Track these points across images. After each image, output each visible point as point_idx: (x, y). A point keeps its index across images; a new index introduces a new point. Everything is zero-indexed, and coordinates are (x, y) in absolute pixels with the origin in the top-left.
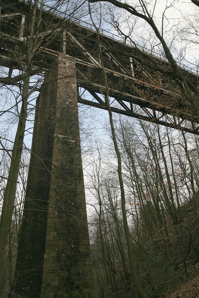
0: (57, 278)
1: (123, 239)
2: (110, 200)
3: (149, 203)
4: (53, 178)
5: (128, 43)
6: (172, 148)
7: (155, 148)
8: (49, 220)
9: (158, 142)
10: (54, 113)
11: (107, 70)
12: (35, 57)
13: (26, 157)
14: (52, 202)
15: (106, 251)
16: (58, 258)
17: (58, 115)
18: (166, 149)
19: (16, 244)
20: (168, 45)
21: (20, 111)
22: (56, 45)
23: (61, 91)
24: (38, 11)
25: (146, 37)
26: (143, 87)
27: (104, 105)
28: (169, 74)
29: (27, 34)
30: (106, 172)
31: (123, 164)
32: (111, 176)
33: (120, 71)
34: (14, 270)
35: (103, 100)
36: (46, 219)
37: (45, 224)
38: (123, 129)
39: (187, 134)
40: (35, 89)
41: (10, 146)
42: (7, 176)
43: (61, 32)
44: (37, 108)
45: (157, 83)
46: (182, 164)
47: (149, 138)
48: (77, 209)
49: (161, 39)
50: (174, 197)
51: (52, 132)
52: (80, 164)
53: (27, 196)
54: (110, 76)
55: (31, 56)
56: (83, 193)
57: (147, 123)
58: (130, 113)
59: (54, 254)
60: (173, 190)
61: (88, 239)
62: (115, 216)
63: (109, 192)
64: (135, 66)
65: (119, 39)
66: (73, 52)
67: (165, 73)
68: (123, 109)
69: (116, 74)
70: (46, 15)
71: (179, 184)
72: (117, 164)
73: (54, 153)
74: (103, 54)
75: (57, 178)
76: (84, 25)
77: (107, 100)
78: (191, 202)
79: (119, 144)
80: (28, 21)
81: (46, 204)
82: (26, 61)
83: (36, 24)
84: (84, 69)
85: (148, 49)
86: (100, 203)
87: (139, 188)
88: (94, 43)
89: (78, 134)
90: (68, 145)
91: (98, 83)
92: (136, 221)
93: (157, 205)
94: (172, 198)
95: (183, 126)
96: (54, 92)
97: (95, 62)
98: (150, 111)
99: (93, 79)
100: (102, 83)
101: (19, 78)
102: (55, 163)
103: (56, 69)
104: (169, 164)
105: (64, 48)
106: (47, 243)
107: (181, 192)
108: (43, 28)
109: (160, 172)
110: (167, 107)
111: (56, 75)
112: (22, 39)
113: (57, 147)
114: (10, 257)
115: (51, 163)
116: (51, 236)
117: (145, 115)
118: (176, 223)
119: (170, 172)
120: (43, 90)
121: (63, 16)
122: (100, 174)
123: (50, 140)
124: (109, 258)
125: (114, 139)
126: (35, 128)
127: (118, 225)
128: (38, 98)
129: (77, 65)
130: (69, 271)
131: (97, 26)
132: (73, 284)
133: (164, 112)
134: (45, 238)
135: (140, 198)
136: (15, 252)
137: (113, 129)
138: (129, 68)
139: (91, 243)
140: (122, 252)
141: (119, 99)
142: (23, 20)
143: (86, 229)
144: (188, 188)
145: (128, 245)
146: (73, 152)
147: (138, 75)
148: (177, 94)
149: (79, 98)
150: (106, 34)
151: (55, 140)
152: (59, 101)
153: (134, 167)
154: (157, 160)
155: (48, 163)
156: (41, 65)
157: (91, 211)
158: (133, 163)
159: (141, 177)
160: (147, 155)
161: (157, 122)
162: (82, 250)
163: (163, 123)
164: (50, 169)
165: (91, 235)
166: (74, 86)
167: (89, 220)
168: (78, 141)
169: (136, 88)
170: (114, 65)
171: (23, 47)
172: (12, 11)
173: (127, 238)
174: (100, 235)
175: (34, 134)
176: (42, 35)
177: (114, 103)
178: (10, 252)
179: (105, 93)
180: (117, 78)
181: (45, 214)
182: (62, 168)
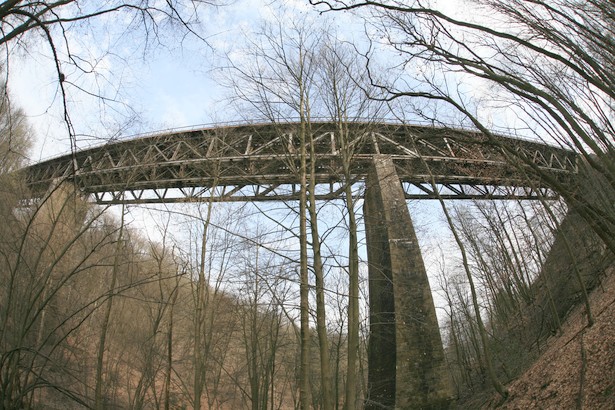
0: (411, 386)
1: (478, 337)
2: (460, 297)
3: (501, 290)
4: (395, 287)
5: (436, 124)
6: (513, 222)
7: (496, 228)
8: (398, 332)
9: (497, 220)
10: (384, 217)
11: (425, 158)
12: (351, 166)
13: (364, 270)
14: (398, 313)
15: (460, 352)
16: (411, 367)
17: (388, 218)
18: (507, 225)
19: (366, 359)
20: (474, 116)
21: (348, 223)
22: (368, 148)
23: (385, 192)
24: (343, 125)
25: (451, 114)
26: (466, 165)
27: (433, 195)
28: (486, 143)
29: (338, 147)
30: (452, 268)
31: (467, 254)
32: (458, 271)
33: (439, 155)
34: (367, 382)
35: (431, 189)
36: (394, 331)
37: (393, 336)
38: (460, 216)
39: (523, 202)
40: (359, 197)
41: (346, 262)
42: (347, 293)
43: (370, 135)
44: (365, 216)
45: (479, 157)
46: (526, 237)
47: (488, 218)
48: (426, 315)
49: (465, 112)
50: (525, 276)
51: (386, 237)
52: (423, 266)
53: (371, 311)
54: (431, 162)
55: (347, 167)
56: (430, 297)
57: (482, 202)
58: (461, 196)
59: (406, 364)
60: (523, 269)
61: (442, 344)
62: (467, 315)
63: (458, 289)
64: (451, 145)
65: (426, 124)
66: (387, 149)
67: (482, 144)
68: (453, 193)
69: (436, 159)
70: (351, 126)
71: (527, 261)
72: (461, 257)
73: (392, 260)
74: (417, 143)
75: (400, 286)
76: (389, 122)
77: (435, 189)
78: (540, 277)
79: (459, 233)
80: (337, 136)
81: (393, 316)
82: (343, 172)
83: (344, 136)
84: (402, 163)
85: (457, 126)
86: (450, 305)
87: (489, 276)
88: (404, 135)
89: (413, 234)
90: (405, 248)
91: (420, 173)
92: (490, 314)
93: (509, 290)
94: (522, 278)
95: (516, 194)
96: (378, 194)
97: (411, 153)
98: (481, 187)
99: (414, 171)
100: (425, 172)
101: (341, 190)
102: (395, 271)
103: (375, 171)
104: (514, 242)
105: (377, 149)
106: (398, 355)
107: (530, 268)
108: (352, 137)
109: (507, 253)
110: (497, 179)
111: (376, 177)
112: (335, 153)
113: (394, 252)
114: (362, 371)
115: (390, 272)
116: (401, 347)
117: (477, 193)
118: (529, 304)
119: (516, 250)
120: (367, 196)
121: (367, 121)
122: (445, 272)
123: (385, 247)
124: (464, 358)
125: (452, 229)
126: (367, 238)
127: (471, 323)
128: (364, 206)
129: (395, 161)
130: (423, 377)
131: (402, 119)
132: (427, 388)
133: (495, 184)
134: (395, 350)
135: (491, 288)
136: (366, 366)
137: (449, 219)
138: (447, 149)
139: (444, 347)
140: (477, 349)
141: (447, 184)
142: (333, 137)
143: (438, 334)
144: (536, 262)
145: (483, 340)
146: (413, 254)
147: (458, 153)
148: (500, 162)
149: (406, 194)
150: (412, 123)
151: (391, 246)
152: (386, 203)
153: (479, 255)
154: (500, 240)
155: (388, 273)
156: (359, 173)
157: (441, 315)
158: (478, 251)
159: (489, 264)
160: (491, 237)
161: (492, 197)
162: (436, 355)
163: (497, 197)
164: (391, 278)
165: (443, 339)
166: (397, 183)
167: (440, 325)
168: (415, 241)
169: (460, 168)
170: (431, 150)
171: (338, 160)
172: (322, 133)
173: (481, 334)
174: (453, 337)
175: (368, 244)
176: (352, 143)
177: (442, 190)
178: (361, 366)
179: (430, 182)
180: (438, 162)
181: (393, 326)
182: (404, 275)
